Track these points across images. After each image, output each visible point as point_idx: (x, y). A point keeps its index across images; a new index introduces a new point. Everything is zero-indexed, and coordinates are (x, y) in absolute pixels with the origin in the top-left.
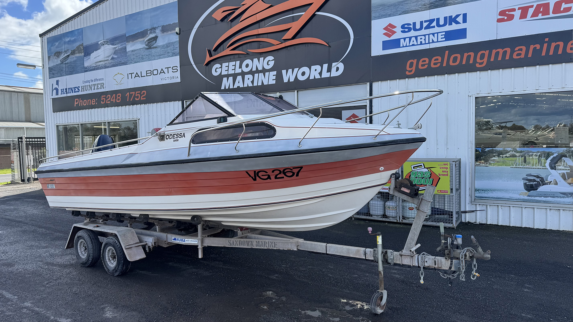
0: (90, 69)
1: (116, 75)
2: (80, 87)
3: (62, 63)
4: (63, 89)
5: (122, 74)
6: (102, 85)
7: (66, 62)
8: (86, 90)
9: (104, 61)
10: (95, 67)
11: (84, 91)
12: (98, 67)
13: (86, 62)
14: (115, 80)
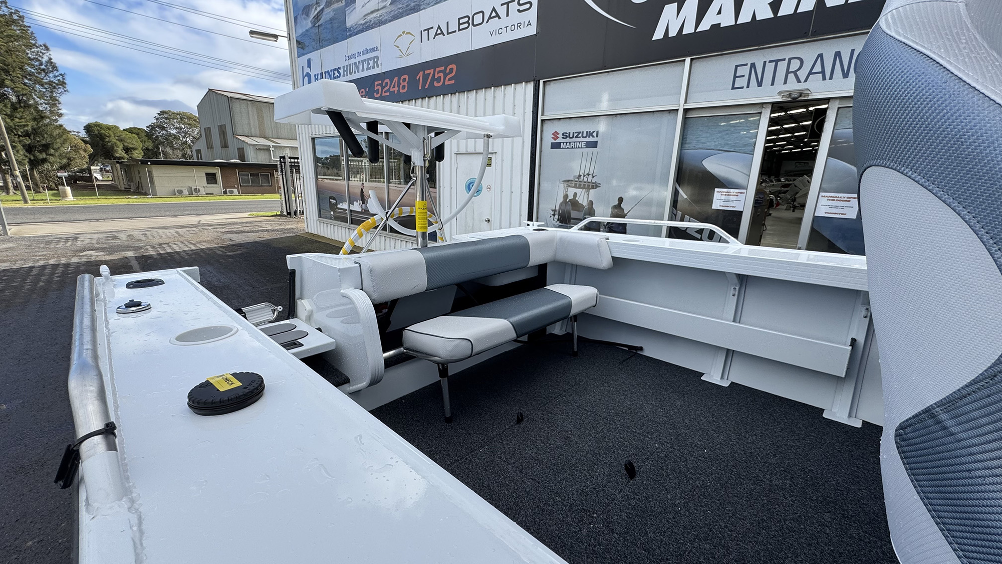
0: (355, 31)
1: (399, 36)
2: (342, 68)
3: (314, 26)
4: (318, 74)
5: (409, 33)
6: (376, 60)
7: (319, 23)
8: (351, 74)
9: (378, 10)
10: (361, 24)
11: (347, 75)
12: (368, 24)
13: (348, 18)
14: (398, 47)
